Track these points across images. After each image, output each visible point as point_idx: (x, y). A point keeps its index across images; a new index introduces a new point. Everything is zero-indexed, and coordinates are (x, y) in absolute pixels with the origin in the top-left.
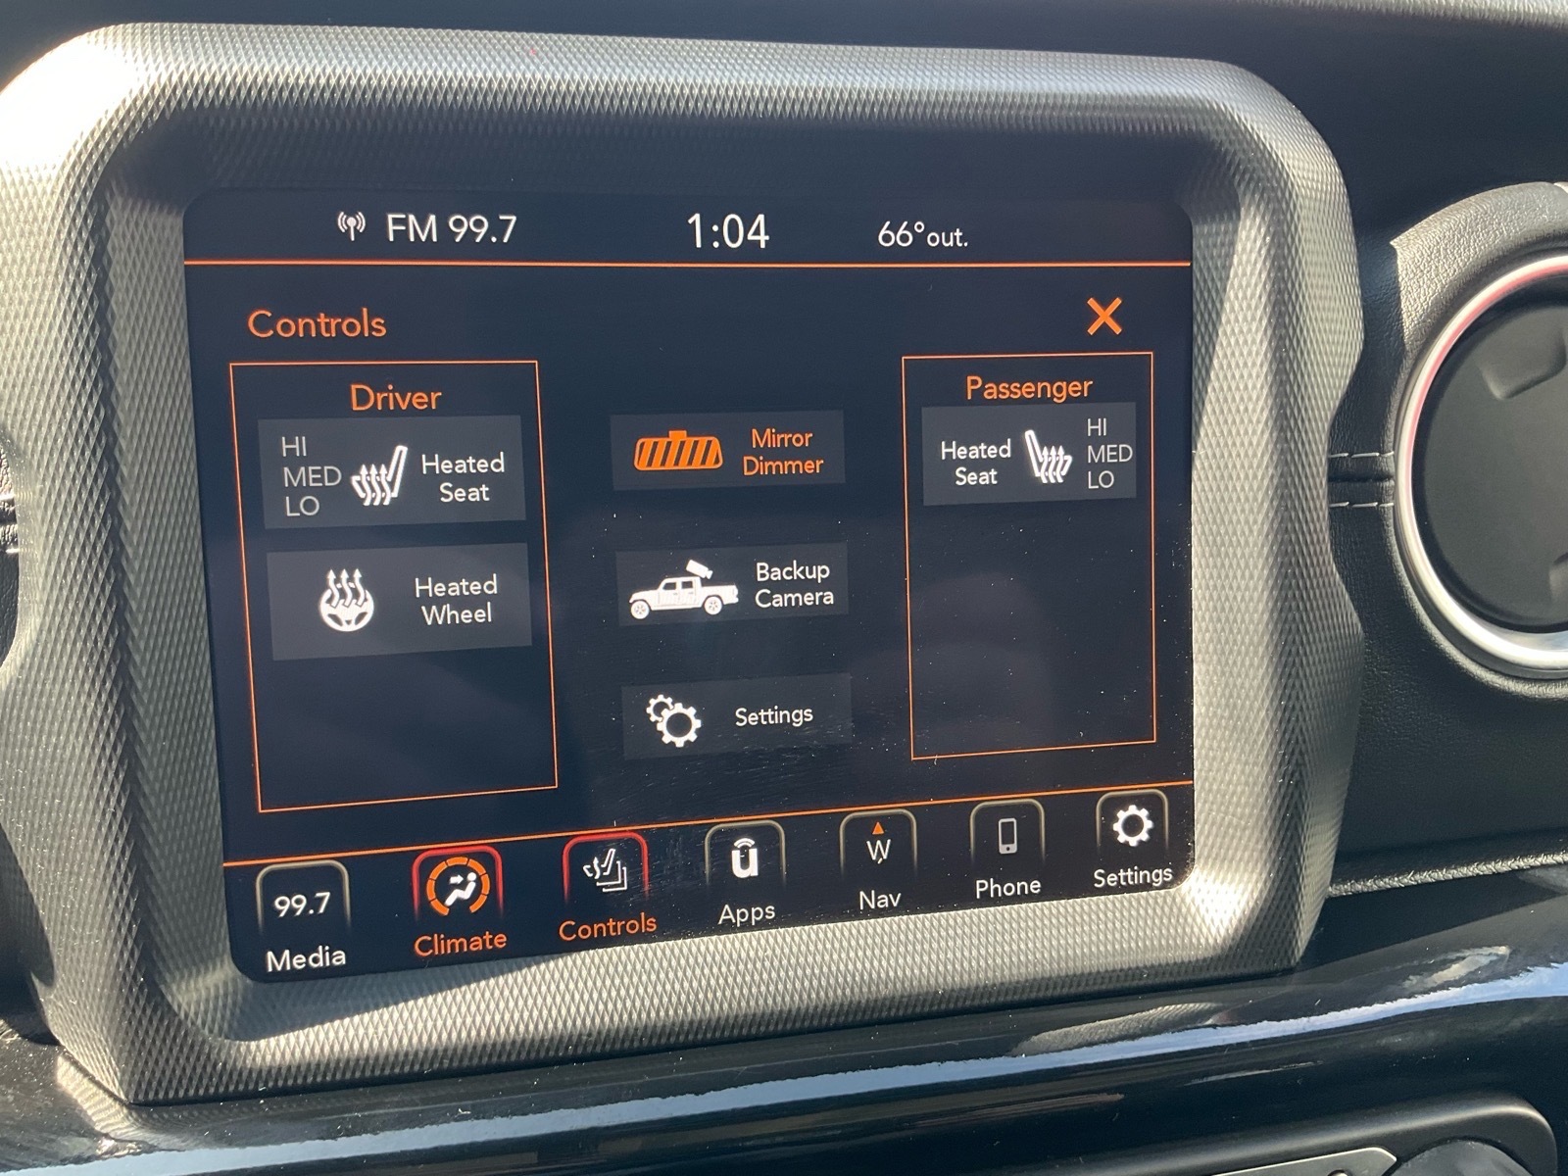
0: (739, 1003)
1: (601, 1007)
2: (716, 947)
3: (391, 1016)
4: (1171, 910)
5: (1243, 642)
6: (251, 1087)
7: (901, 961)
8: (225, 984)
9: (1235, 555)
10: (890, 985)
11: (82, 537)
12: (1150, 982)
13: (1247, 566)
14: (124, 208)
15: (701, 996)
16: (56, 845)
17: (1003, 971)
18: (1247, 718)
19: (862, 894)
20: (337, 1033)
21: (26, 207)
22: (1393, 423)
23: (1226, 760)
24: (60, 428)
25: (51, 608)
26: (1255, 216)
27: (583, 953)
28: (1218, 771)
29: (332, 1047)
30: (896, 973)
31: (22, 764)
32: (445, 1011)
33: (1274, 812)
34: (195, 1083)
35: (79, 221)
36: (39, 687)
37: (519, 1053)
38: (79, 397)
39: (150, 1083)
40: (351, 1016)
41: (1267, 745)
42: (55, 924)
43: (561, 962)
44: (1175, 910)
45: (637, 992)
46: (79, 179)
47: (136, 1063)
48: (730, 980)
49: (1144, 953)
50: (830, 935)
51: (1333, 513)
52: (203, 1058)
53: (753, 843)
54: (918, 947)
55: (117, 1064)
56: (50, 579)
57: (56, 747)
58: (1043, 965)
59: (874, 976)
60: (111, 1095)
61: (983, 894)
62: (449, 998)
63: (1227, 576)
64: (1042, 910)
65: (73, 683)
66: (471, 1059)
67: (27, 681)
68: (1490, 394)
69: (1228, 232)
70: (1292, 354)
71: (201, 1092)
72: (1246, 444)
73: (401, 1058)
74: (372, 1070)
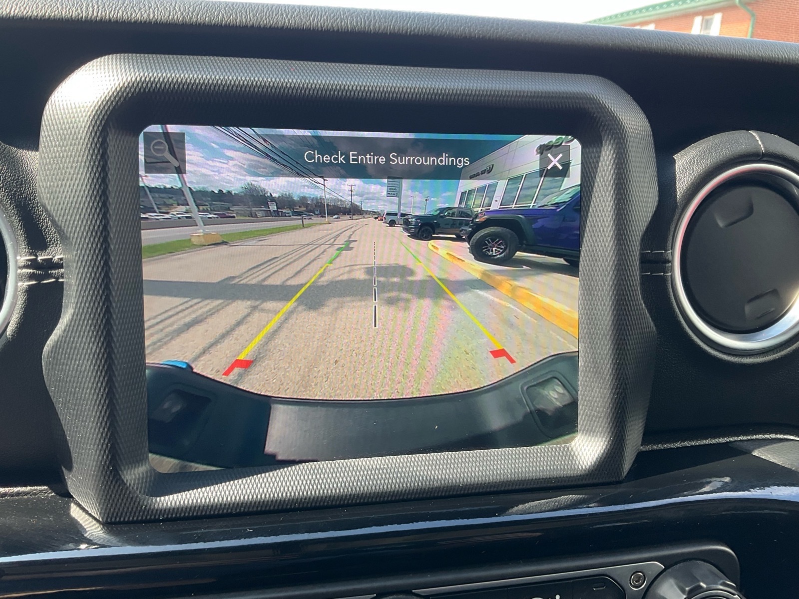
0: (372, 488)
1: (311, 487)
2: (362, 463)
3: (219, 488)
4: (567, 453)
5: (600, 334)
6: (157, 517)
7: (444, 471)
8: (147, 472)
9: (598, 295)
10: (439, 482)
11: (93, 275)
12: (555, 485)
13: (603, 300)
14: (115, 134)
15: (355, 484)
16: (76, 408)
17: (489, 477)
18: (602, 368)
20: (195, 494)
21: (73, 133)
22: (671, 237)
23: (593, 386)
24: (85, 228)
25: (78, 305)
26: (609, 145)
27: (303, 464)
28: (589, 391)
29: (193, 501)
30: (442, 477)
31: (63, 373)
32: (242, 487)
33: (613, 410)
34: (132, 514)
35: (96, 140)
36: (72, 339)
37: (274, 506)
39: (113, 514)
40: (201, 488)
41: (610, 380)
42: (74, 442)
43: (293, 468)
44: (568, 454)
45: (327, 481)
46: (96, 121)
47: (107, 505)
48: (368, 477)
49: (553, 472)
50: (413, 459)
51: (643, 278)
52: (137, 503)
54: (452, 466)
55: (99, 505)
56: (78, 293)
57: (78, 365)
58: (507, 476)
59: (432, 478)
60: (95, 519)
62: (244, 481)
63: (594, 304)
64: (508, 452)
65: (87, 338)
66: (253, 508)
67: (67, 336)
68: (717, 225)
69: (597, 152)
70: (624, 206)
71: (135, 519)
72: (603, 245)
73: (223, 506)
74: (210, 512)
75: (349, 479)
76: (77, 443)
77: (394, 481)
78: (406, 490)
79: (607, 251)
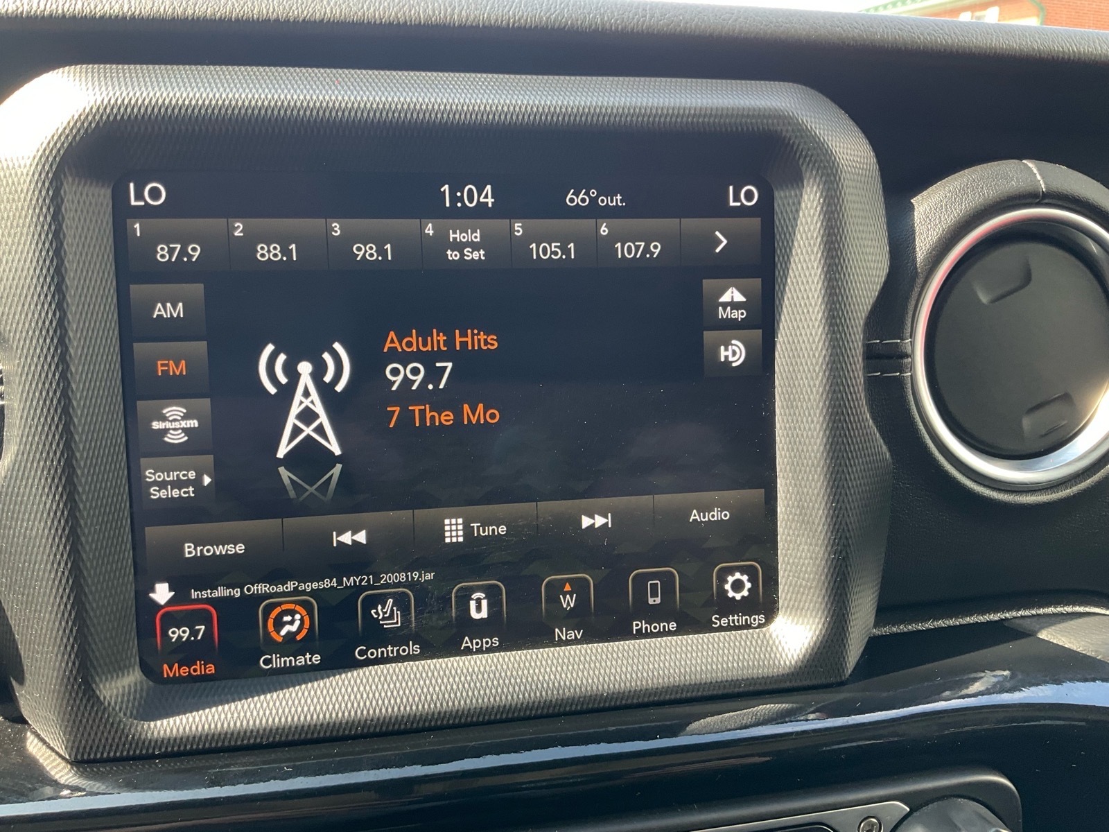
0: (471, 701)
1: (380, 702)
2: (458, 664)
3: (243, 707)
4: (763, 642)
5: (808, 465)
6: (150, 751)
7: (580, 674)
8: (136, 684)
9: (802, 407)
10: (572, 690)
11: (44, 394)
12: (746, 689)
13: (810, 415)
14: (73, 184)
15: (446, 696)
16: (26, 592)
17: (647, 681)
18: (811, 515)
19: (557, 630)
20: (207, 717)
22: (910, 320)
23: (798, 542)
24: (30, 324)
25: (24, 439)
26: (813, 185)
27: (370, 667)
28: (793, 549)
29: (203, 726)
30: (576, 682)
31: (5, 541)
32: (278, 704)
33: (829, 577)
34: (114, 748)
35: (44, 193)
36: (16, 490)
37: (325, 732)
38: (43, 305)
39: (85, 748)
40: (217, 706)
41: (824, 532)
42: (25, 644)
43: (355, 673)
44: (765, 642)
45: (404, 693)
46: (44, 166)
47: (76, 736)
48: (466, 685)
49: (742, 670)
50: (534, 657)
51: (871, 383)
52: (119, 732)
53: (484, 596)
54: (592, 665)
55: (64, 735)
56: (23, 421)
57: (26, 529)
58: (674, 678)
59: (562, 683)
60: (60, 756)
61: (639, 631)
62: (281, 696)
63: (797, 421)
64: (676, 642)
65: (37, 488)
66: (294, 735)
67: (9, 485)
68: (979, 300)
69: (796, 195)
70: (837, 276)
71: (118, 754)
72: (808, 334)
73: (248, 734)
74: (230, 741)
75: (437, 688)
76: (30, 644)
77: (505, 690)
78: (522, 704)
79: (814, 342)
